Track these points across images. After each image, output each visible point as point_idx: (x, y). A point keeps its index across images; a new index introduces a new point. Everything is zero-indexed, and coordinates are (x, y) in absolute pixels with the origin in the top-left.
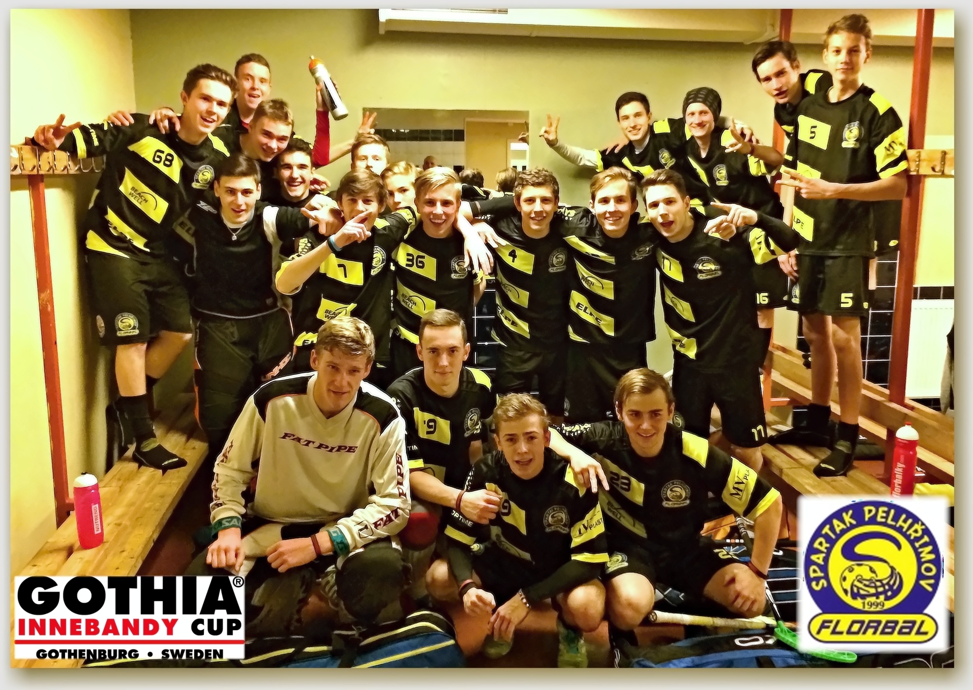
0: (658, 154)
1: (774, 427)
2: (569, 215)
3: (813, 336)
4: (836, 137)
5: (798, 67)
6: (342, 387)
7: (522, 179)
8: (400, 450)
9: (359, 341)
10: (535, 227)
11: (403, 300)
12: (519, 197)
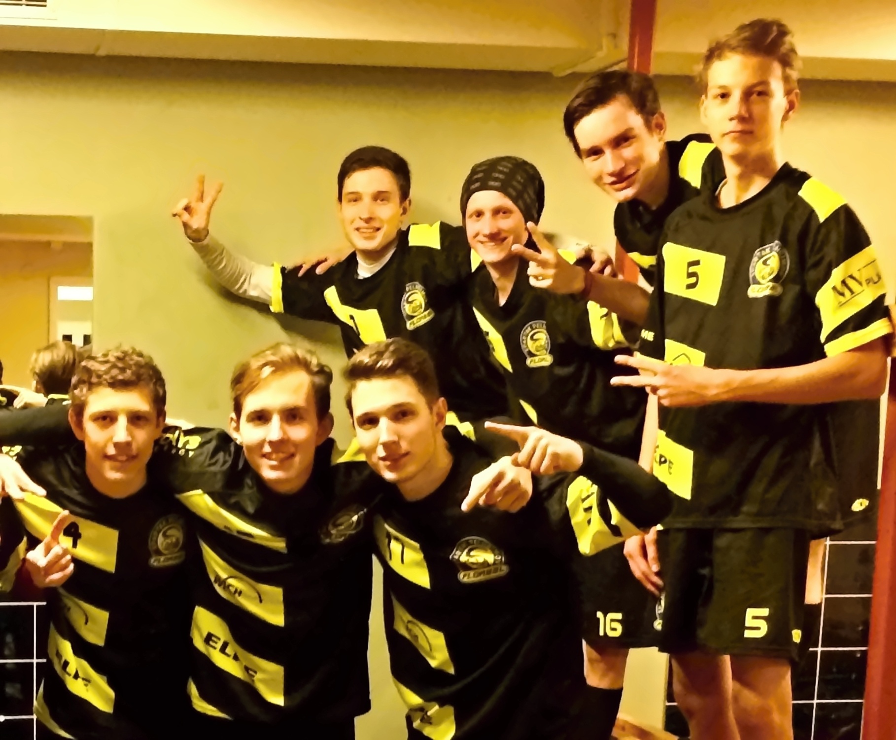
2: (188, 447)
3: (694, 701)
5: (660, 127)
7: (88, 370)
10: (113, 475)
12: (80, 408)
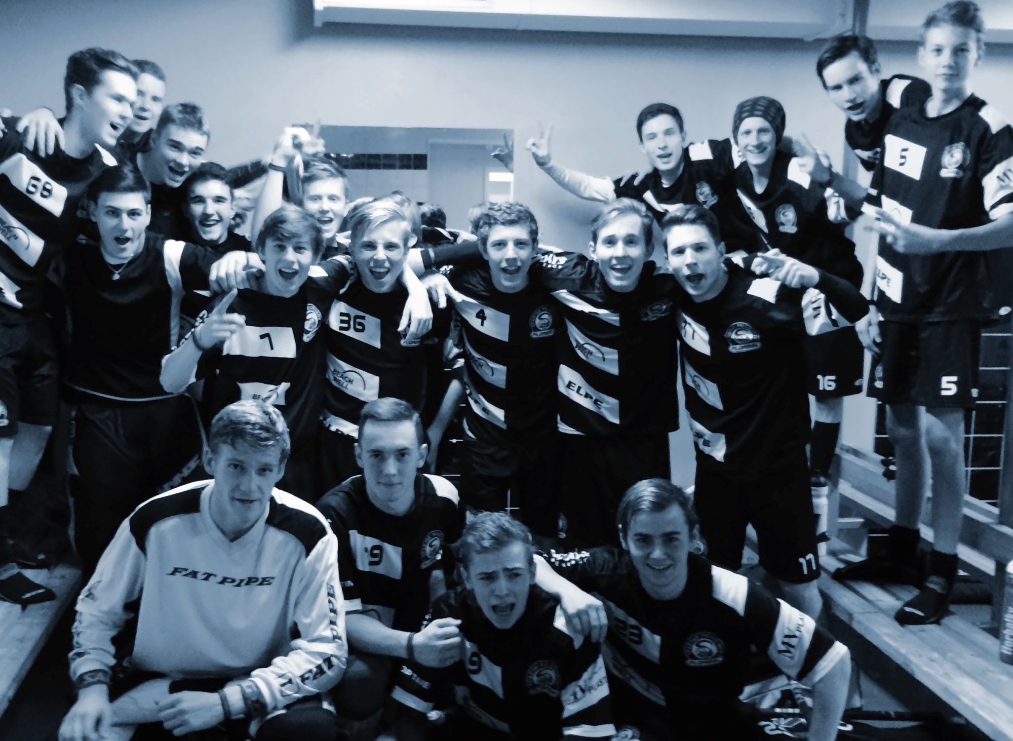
0: (695, 189)
1: (842, 557)
4: (932, 164)
6: (250, 491)
7: (489, 216)
8: (331, 579)
9: (269, 428)
11: (335, 379)
12: (485, 240)
